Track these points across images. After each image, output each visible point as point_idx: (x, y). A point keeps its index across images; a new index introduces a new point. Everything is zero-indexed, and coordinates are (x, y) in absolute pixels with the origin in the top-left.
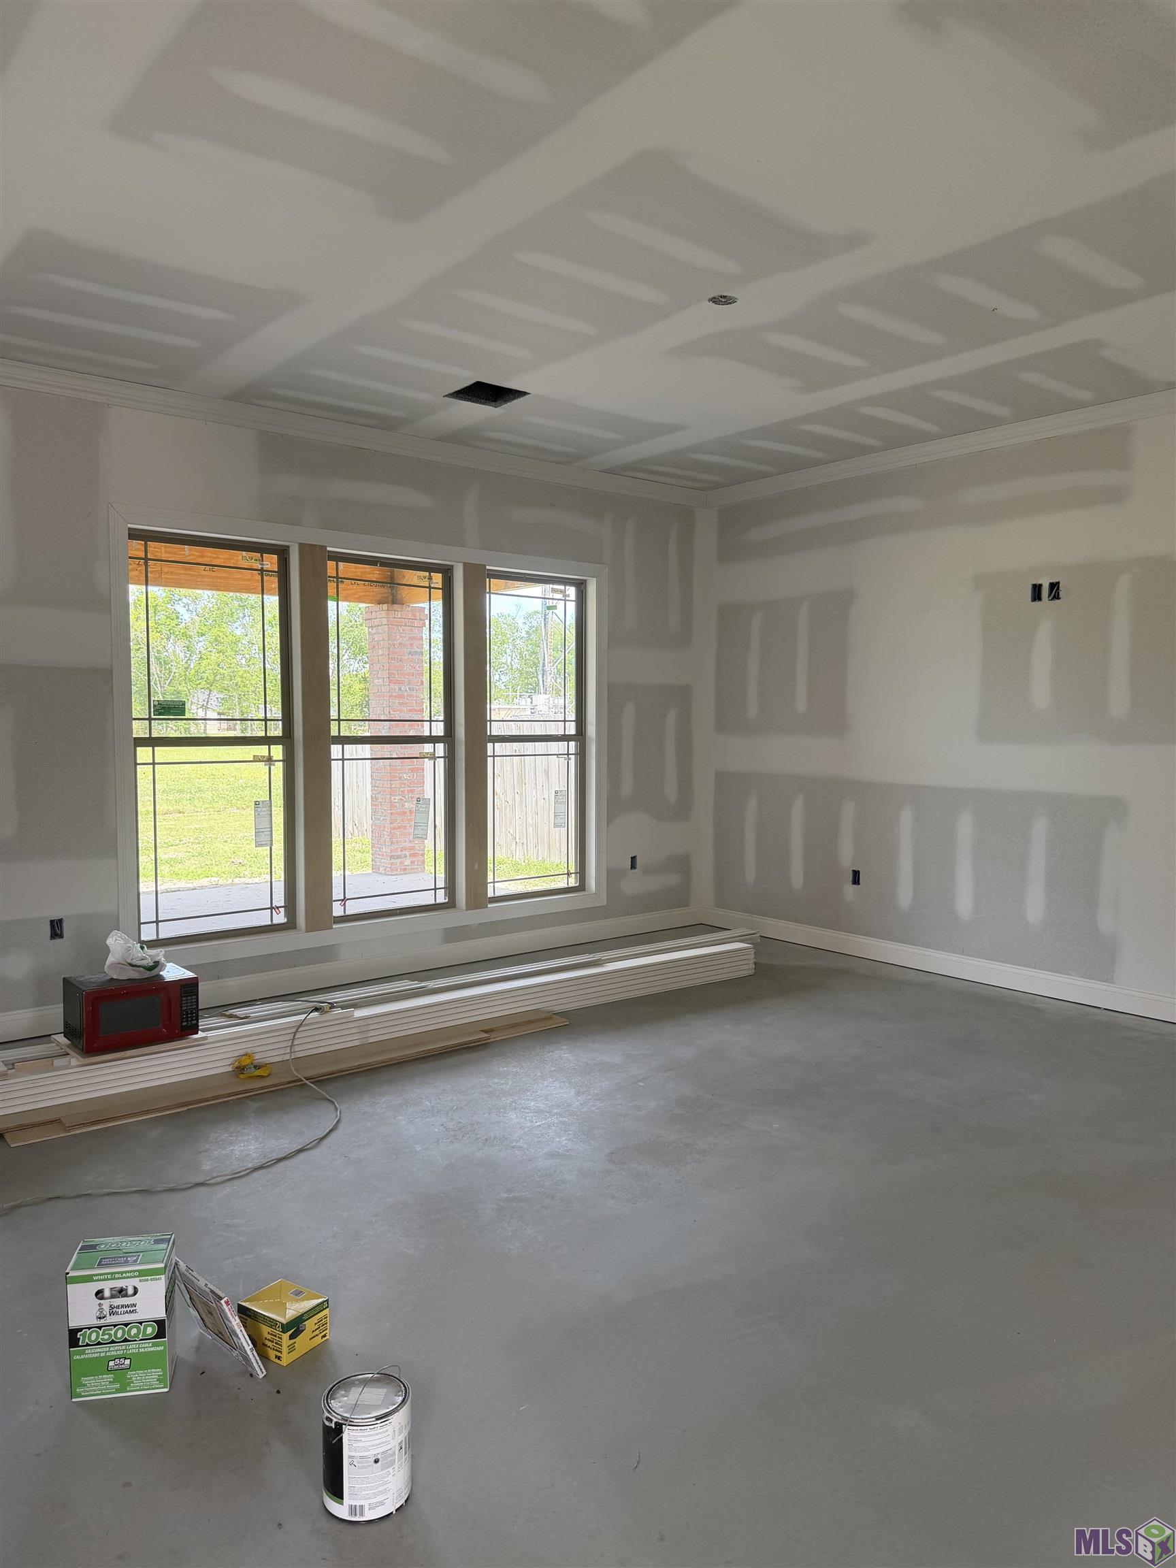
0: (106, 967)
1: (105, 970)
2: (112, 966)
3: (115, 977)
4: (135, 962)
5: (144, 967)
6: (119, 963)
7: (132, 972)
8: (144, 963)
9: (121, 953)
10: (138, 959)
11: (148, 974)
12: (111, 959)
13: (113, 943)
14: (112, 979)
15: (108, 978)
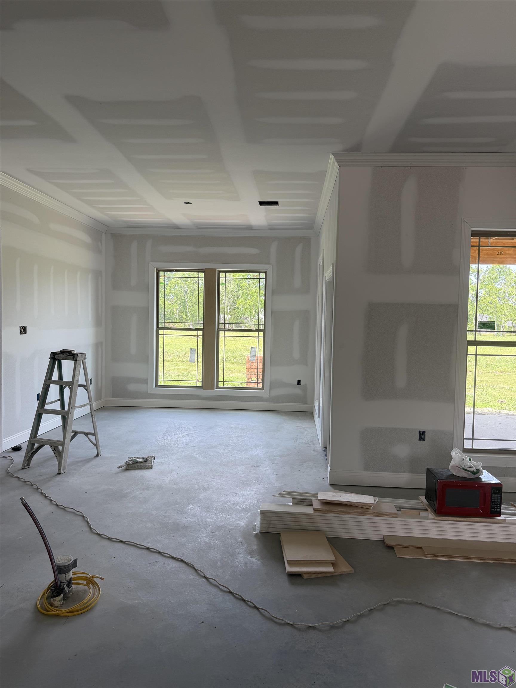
0: (450, 467)
1: (450, 468)
2: (453, 467)
3: (454, 474)
4: (466, 468)
5: (471, 472)
6: (457, 466)
7: (464, 473)
8: (471, 469)
9: (458, 461)
10: (468, 466)
11: (473, 476)
12: (452, 463)
13: (454, 454)
14: (453, 474)
15: (450, 473)
